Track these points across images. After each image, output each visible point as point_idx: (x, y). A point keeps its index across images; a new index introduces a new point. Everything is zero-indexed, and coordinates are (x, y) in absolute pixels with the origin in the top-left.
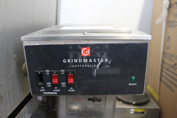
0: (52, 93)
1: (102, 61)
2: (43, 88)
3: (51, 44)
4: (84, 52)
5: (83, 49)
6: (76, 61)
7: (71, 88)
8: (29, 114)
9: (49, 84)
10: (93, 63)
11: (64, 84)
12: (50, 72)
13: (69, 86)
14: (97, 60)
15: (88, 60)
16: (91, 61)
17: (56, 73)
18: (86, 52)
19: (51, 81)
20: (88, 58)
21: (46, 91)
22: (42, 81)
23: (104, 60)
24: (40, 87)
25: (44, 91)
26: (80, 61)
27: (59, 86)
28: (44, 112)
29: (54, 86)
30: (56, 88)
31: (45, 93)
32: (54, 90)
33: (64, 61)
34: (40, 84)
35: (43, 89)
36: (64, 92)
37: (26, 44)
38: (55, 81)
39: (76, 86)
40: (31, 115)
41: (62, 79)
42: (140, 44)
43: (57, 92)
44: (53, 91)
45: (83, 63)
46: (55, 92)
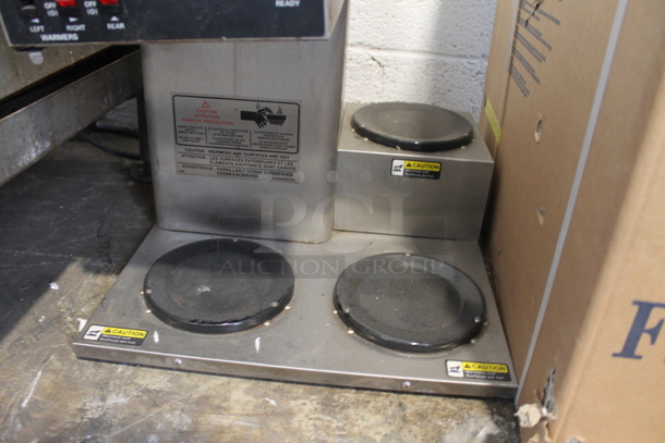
0: (64, 37)
2: (37, 21)
7: (114, 19)
9: (51, 8)
11: (91, 6)
21: (47, 32)
24: (27, 17)
25: (41, 33)
27: (79, 12)
30: (72, 20)
31: (44, 38)
32: (69, 28)
35: (36, 24)
36: (97, 31)
39: (126, 11)
43: (79, 33)
44: (64, 31)
46: (72, 32)
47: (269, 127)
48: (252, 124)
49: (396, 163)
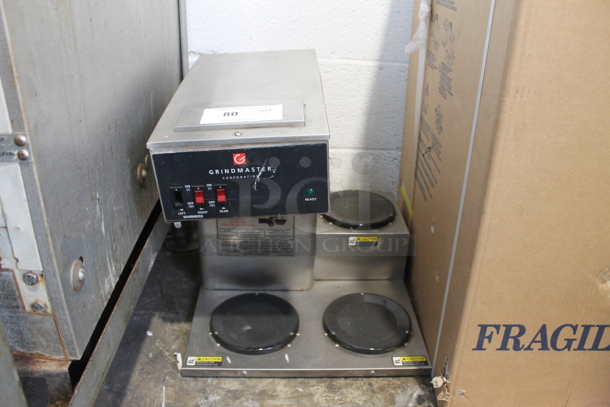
0: (196, 216)
1: (263, 169)
3: (190, 150)
4: (238, 159)
5: (236, 157)
6: (227, 171)
7: (224, 208)
8: (154, 253)
9: (191, 204)
10: (251, 173)
11: (212, 203)
12: (191, 188)
13: (219, 205)
14: (256, 170)
15: (244, 170)
16: (247, 170)
17: (201, 189)
18: (240, 160)
19: (194, 201)
20: (243, 167)
21: (187, 214)
22: (180, 200)
23: (266, 169)
24: (177, 209)
25: (184, 215)
26: (233, 171)
27: (205, 205)
28: (168, 254)
29: (197, 207)
30: (201, 209)
31: (185, 217)
32: (199, 212)
33: (211, 172)
34: (177, 204)
35: (182, 211)
36: (213, 214)
37: (153, 152)
38: (200, 200)
39: (230, 205)
40: (156, 254)
41: (207, 195)
42: (315, 145)
43: (203, 214)
44: (196, 214)
45: (237, 174)
46: (200, 214)
47: (276, 226)
48: (266, 225)
49: (351, 239)
